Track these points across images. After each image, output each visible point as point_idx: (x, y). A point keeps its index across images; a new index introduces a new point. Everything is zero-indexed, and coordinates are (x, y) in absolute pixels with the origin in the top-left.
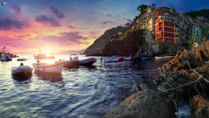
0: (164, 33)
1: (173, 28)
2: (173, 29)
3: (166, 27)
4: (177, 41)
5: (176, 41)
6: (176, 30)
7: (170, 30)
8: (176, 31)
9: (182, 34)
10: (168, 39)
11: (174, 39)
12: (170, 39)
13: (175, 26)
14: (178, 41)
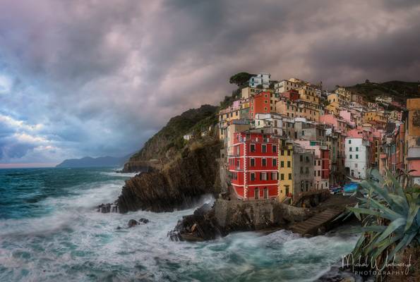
0: (245, 175)
1: (274, 157)
2: (275, 160)
3: (253, 157)
4: (287, 190)
5: (284, 192)
6: (282, 163)
7: (264, 164)
8: (282, 166)
9: (304, 170)
10: (257, 188)
11: (277, 186)
12: (265, 188)
13: (279, 152)
14: (291, 191)
